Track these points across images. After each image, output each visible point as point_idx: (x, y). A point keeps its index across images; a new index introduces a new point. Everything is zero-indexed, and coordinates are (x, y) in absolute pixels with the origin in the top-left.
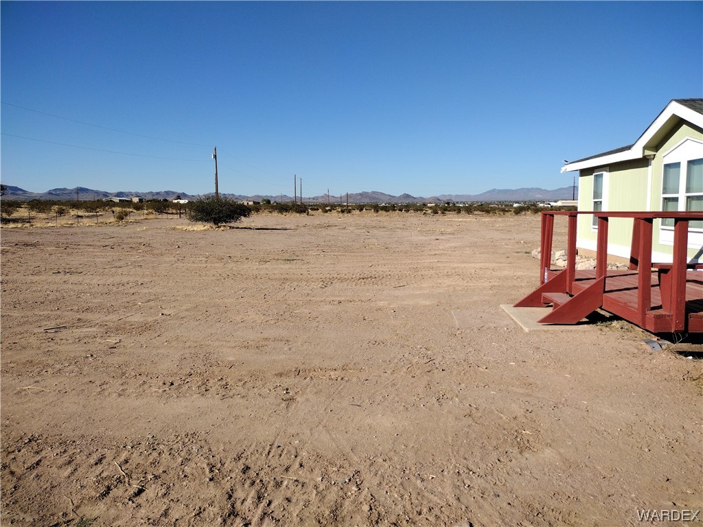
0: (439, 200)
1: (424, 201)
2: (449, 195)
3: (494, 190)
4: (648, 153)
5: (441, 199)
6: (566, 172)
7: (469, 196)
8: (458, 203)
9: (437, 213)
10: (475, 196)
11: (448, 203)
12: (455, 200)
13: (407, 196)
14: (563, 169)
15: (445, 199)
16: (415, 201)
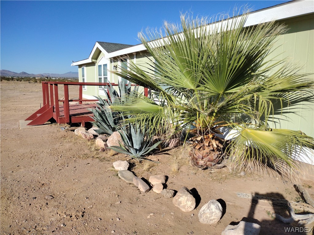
0: (42, 76)
1: (34, 76)
2: (48, 74)
3: (71, 72)
4: (93, 60)
5: (44, 75)
6: (73, 66)
7: (58, 74)
8: (53, 77)
9: (36, 82)
10: (61, 74)
11: (47, 78)
12: (51, 76)
13: (25, 73)
14: (72, 64)
15: (46, 76)
16: (29, 76)
